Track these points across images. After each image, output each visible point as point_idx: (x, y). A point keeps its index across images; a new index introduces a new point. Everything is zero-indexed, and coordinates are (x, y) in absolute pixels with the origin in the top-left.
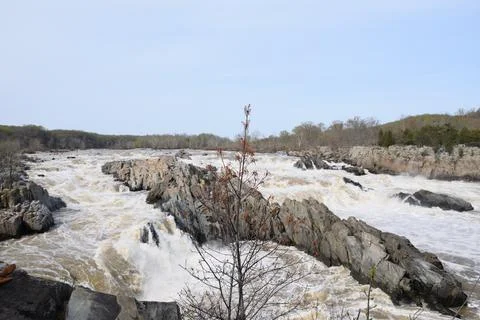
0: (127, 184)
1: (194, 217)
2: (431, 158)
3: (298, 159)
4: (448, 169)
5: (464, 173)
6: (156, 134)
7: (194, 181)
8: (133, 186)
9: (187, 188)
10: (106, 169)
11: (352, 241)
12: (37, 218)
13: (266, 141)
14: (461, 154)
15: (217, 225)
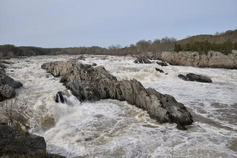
0: (52, 74)
1: (81, 89)
2: (198, 57)
3: (136, 59)
4: (205, 62)
5: (212, 64)
6: (70, 47)
7: (82, 72)
8: (55, 74)
9: (79, 75)
10: (43, 67)
11: (148, 98)
12: (8, 92)
13: (123, 49)
14: (211, 55)
15: (91, 92)
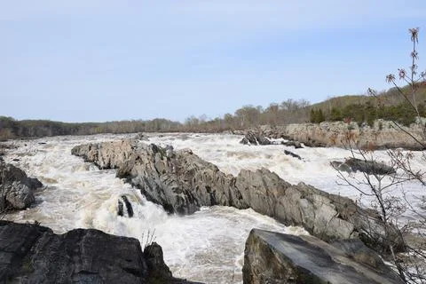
0: (96, 164)
1: (160, 190)
2: (356, 131)
3: (243, 137)
4: (371, 140)
5: (385, 142)
7: (157, 158)
8: (102, 165)
9: (152, 164)
10: (75, 152)
11: (304, 203)
12: (20, 197)
13: (213, 123)
14: (381, 127)
15: (183, 196)
